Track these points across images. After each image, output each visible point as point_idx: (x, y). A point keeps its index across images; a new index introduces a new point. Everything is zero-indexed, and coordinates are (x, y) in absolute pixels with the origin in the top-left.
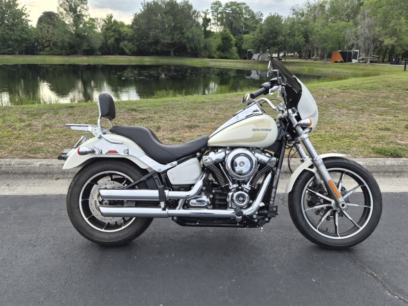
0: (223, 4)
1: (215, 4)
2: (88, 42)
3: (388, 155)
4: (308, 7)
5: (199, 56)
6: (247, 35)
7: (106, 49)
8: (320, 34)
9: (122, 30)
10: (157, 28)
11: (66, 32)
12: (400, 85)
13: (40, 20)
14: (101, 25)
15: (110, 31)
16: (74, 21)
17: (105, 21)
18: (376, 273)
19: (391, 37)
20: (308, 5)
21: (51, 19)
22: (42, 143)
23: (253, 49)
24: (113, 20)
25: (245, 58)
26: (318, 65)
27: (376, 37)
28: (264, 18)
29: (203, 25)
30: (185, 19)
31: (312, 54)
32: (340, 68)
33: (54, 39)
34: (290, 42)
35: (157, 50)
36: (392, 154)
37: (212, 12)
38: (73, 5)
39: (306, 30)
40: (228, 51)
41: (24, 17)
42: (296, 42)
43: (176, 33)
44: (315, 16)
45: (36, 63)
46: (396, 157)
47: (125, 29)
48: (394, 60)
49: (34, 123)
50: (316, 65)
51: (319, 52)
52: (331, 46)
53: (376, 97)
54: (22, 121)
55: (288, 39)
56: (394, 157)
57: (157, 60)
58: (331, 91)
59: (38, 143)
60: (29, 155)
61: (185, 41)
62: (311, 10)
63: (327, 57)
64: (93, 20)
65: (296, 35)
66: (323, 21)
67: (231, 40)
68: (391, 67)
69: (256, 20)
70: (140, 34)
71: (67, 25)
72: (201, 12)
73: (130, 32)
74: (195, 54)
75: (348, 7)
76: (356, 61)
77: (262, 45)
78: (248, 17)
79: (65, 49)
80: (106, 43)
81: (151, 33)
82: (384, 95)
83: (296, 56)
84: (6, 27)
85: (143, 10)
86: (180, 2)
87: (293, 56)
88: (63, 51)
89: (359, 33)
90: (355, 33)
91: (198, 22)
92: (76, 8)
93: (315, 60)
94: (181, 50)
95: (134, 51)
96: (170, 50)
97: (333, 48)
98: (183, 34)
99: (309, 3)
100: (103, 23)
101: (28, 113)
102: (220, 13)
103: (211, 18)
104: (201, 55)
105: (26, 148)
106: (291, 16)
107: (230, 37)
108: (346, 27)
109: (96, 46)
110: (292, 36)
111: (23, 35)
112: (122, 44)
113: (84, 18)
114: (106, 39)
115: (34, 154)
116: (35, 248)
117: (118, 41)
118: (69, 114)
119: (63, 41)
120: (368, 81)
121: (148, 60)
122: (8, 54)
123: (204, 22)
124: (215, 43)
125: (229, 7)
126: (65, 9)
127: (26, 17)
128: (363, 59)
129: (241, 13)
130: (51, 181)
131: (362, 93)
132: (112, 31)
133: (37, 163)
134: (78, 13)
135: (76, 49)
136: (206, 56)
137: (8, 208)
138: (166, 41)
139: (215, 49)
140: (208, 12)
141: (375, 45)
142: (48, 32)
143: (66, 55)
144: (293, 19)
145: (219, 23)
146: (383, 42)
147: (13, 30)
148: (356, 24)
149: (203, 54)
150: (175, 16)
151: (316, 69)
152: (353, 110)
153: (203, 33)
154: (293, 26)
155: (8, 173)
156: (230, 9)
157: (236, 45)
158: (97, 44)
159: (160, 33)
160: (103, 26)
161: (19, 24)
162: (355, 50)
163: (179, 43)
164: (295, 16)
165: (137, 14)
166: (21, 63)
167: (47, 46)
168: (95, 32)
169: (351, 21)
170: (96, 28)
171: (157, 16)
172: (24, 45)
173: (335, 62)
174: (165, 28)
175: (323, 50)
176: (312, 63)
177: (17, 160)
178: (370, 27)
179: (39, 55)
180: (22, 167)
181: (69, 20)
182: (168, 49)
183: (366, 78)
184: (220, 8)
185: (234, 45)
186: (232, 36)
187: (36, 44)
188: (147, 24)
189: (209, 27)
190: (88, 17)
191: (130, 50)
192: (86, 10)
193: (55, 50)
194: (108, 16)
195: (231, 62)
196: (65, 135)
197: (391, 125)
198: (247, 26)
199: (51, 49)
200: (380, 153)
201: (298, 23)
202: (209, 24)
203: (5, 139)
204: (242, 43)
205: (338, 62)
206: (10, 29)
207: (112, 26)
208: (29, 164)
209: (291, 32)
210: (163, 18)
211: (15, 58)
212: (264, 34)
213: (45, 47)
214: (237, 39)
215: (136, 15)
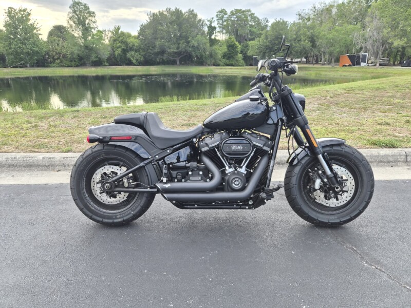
0: (229, 12)
1: (220, 12)
2: (96, 53)
3: (383, 146)
4: (314, 12)
5: (204, 64)
6: (252, 42)
7: (113, 60)
8: (327, 38)
9: (129, 40)
10: (162, 38)
11: (76, 44)
12: (408, 85)
13: (51, 34)
14: (109, 36)
15: (117, 42)
16: (83, 34)
17: (113, 33)
18: (356, 247)
19: (401, 38)
20: (314, 10)
21: (61, 32)
22: (46, 140)
23: (259, 55)
24: (120, 31)
25: (251, 65)
26: (325, 69)
27: (385, 39)
28: (270, 24)
29: (208, 33)
30: (190, 28)
31: (319, 60)
32: (348, 71)
33: (64, 51)
34: (296, 47)
35: (163, 59)
36: (387, 145)
37: (217, 20)
38: (81, 18)
39: (312, 35)
40: (233, 58)
41: (35, 31)
42: (302, 47)
43: (182, 42)
44: (321, 20)
45: (47, 75)
46: (390, 148)
47: (132, 40)
48: (405, 62)
49: (40, 124)
50: (323, 69)
51: (327, 57)
52: (338, 50)
53: (381, 97)
54: (29, 122)
55: (294, 44)
56: (389, 148)
57: (163, 69)
58: (336, 92)
59: (42, 140)
60: (33, 150)
61: (190, 49)
62: (317, 14)
63: (335, 62)
64: (101, 32)
65: (302, 40)
66: (330, 25)
67: (236, 47)
68: (401, 69)
69: (261, 26)
70: (146, 44)
71: (76, 37)
72: (206, 21)
73: (137, 43)
74: (201, 62)
75: (355, 10)
76: (365, 64)
77: (267, 51)
78: (253, 24)
79: (75, 61)
80: (114, 54)
81: (157, 43)
82: (390, 94)
83: (303, 62)
84: (19, 41)
85: (149, 21)
86: (185, 11)
87: (300, 62)
88: (72, 63)
89: (367, 36)
90: (363, 36)
91: (203, 31)
92: (84, 21)
93: (323, 65)
94: (187, 58)
95: (140, 61)
96: (176, 59)
97: (340, 51)
98: (188, 42)
99: (315, 8)
100: (110, 34)
101: (35, 117)
102: (225, 21)
103: (217, 26)
104: (206, 63)
105: (31, 144)
106: (297, 21)
107: (235, 44)
108: (353, 30)
109: (104, 57)
110: (298, 41)
111: (35, 48)
112: (129, 55)
113: (93, 30)
114: (113, 50)
115: (38, 149)
116: (34, 226)
117: (125, 51)
118: (74, 117)
119: (72, 53)
120: (376, 83)
121: (154, 70)
122: (20, 67)
123: (209, 30)
124: (221, 50)
125: (234, 14)
126: (74, 22)
127: (37, 31)
128: (372, 63)
129: (247, 20)
130: (52, 173)
131: (367, 93)
132: (119, 42)
133: (40, 156)
134: (87, 26)
135: (85, 61)
136: (212, 63)
137: (12, 194)
138: (172, 50)
139: (220, 57)
140: (213, 20)
141: (384, 47)
142: (58, 45)
143: (75, 67)
144: (299, 23)
145: (224, 31)
146: (393, 43)
147: (25, 44)
148: (364, 27)
149: (208, 62)
150: (180, 25)
151: (323, 73)
152: (356, 108)
153: (208, 41)
154: (299, 31)
155: (13, 165)
156: (235, 16)
157: (242, 52)
158: (105, 54)
159: (165, 43)
160: (111, 37)
161: (30, 38)
162: (363, 53)
163: (184, 52)
164: (301, 21)
165: (144, 24)
166: (32, 76)
167: (58, 59)
168: (103, 44)
169: (359, 24)
170: (104, 40)
171: (162, 26)
172: (36, 57)
173: (344, 66)
174: (171, 38)
175: (331, 54)
176: (319, 68)
177: (22, 154)
178: (379, 29)
179: (50, 67)
180: (26, 160)
181: (77, 33)
182: (174, 59)
183: (373, 80)
184: (225, 16)
185: (239, 52)
186: (237, 43)
187: (47, 56)
188: (153, 34)
189: (214, 34)
190: (96, 29)
191: (137, 60)
192: (94, 22)
193: (65, 61)
194: (115, 28)
195: (237, 69)
196: (68, 133)
197: (392, 120)
198: (251, 33)
199: (61, 61)
200: (375, 144)
201: (305, 27)
202: (214, 32)
203: (13, 137)
204: (248, 50)
205: (346, 66)
206: (22, 43)
207: (119, 37)
208: (33, 157)
209: (297, 37)
210: (168, 27)
211: (27, 71)
212: (269, 40)
213: (55, 59)
214: (243, 46)
215: (142, 25)
